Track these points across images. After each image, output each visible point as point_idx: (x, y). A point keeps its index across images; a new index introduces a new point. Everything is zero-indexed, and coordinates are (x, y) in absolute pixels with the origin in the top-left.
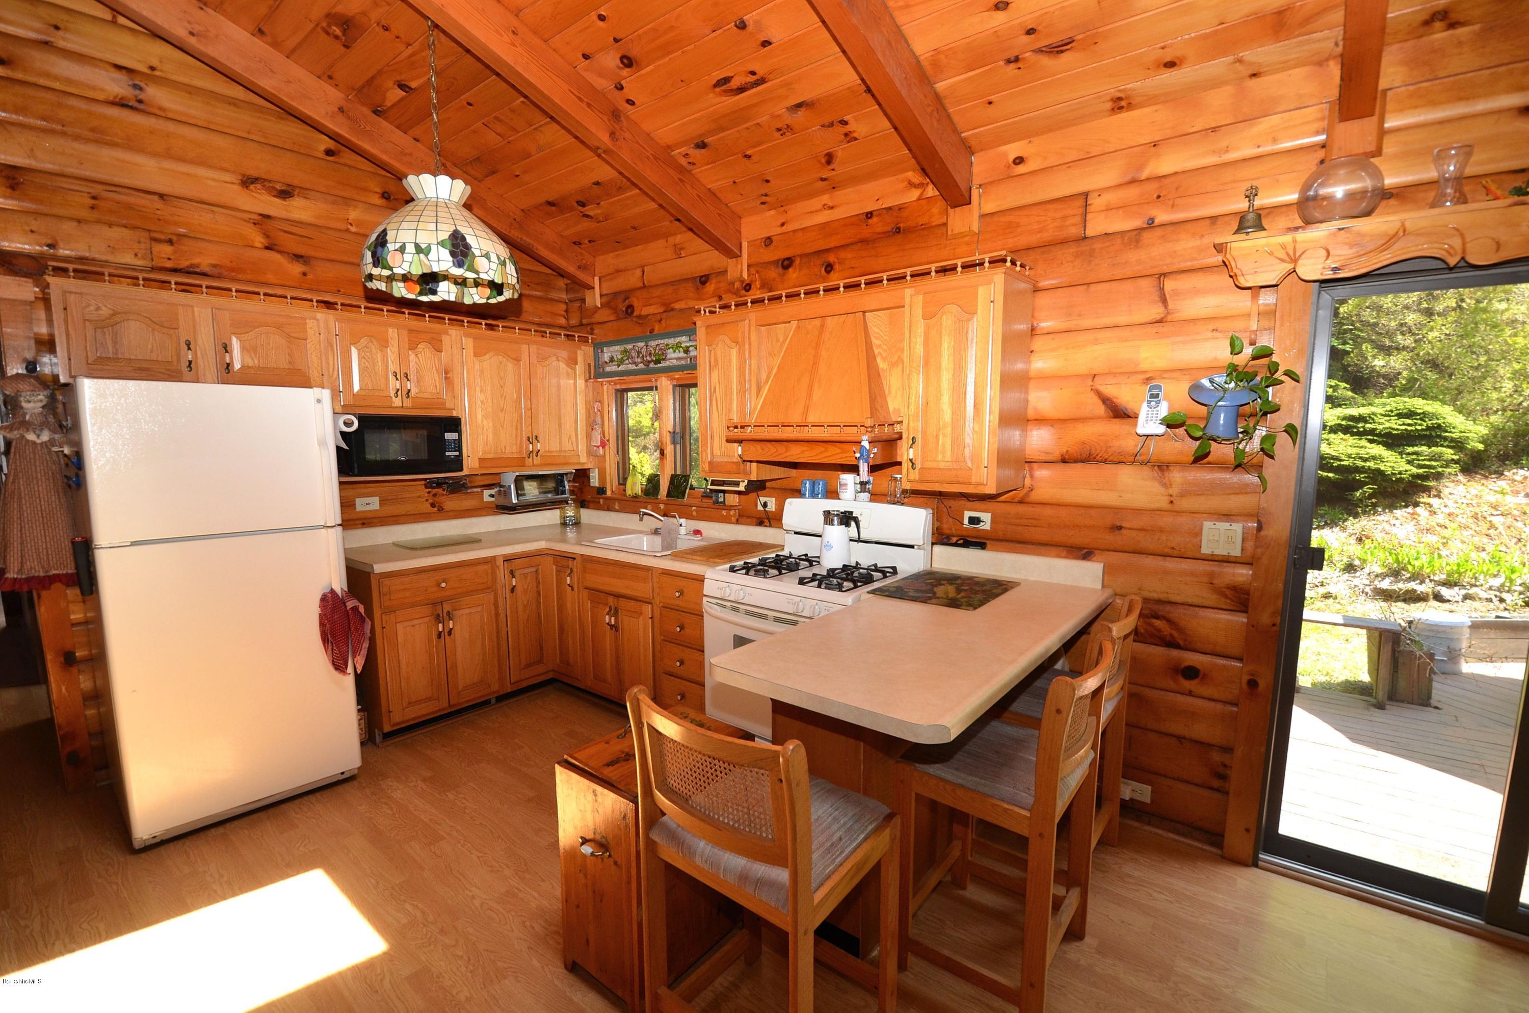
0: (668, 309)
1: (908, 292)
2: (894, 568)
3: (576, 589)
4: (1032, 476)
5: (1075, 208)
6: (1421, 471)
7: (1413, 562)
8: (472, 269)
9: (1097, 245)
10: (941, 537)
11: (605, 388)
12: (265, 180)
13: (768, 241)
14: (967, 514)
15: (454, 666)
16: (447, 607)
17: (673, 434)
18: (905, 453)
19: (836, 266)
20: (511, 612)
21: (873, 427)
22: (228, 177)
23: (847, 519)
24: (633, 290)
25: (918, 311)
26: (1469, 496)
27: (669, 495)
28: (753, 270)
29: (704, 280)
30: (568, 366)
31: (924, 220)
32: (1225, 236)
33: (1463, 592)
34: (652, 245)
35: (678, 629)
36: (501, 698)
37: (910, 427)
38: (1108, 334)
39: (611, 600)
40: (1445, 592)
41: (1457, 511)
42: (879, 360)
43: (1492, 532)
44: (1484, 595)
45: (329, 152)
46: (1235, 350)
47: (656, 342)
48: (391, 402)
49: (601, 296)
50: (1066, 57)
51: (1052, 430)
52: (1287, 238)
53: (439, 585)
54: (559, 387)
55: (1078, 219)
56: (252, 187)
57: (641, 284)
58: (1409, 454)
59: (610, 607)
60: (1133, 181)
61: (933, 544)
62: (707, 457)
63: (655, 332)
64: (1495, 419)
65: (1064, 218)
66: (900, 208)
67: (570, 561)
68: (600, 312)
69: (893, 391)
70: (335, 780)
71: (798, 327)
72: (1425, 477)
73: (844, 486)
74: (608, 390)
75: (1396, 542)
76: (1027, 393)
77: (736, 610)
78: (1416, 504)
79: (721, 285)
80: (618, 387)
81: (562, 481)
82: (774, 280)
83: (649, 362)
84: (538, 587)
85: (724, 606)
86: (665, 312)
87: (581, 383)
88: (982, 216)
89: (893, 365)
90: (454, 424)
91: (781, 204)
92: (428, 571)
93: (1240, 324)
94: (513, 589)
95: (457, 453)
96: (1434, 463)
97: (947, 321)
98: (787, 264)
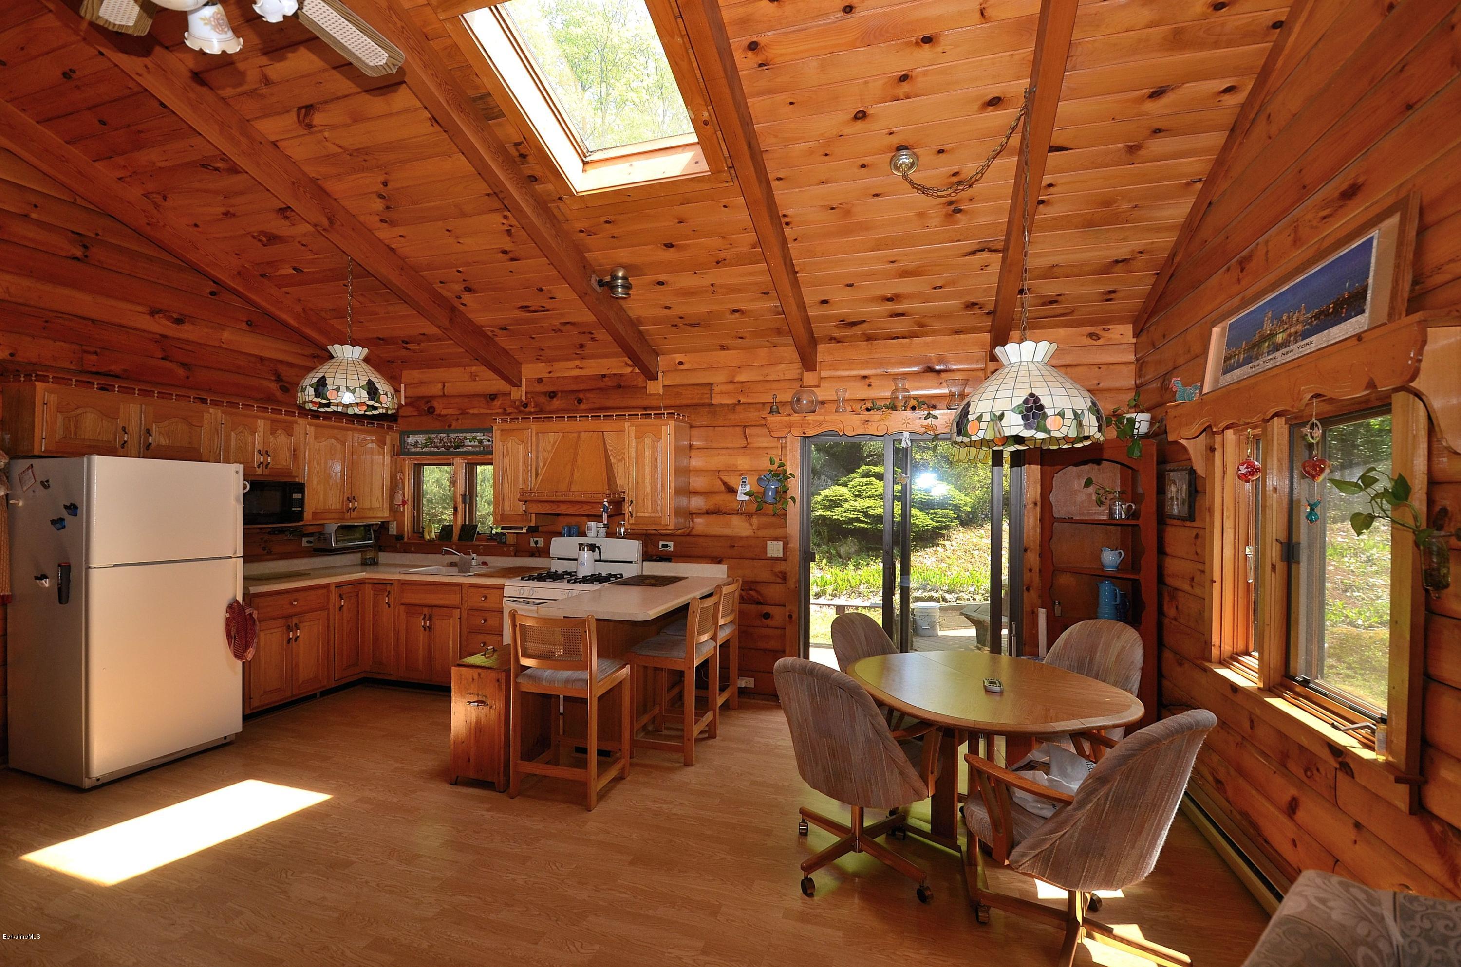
0: (464, 413)
1: (627, 425)
2: (621, 575)
3: (392, 606)
4: (693, 521)
5: (707, 390)
6: (937, 524)
7: (932, 579)
8: (378, 402)
9: (718, 409)
10: (647, 557)
11: (407, 462)
12: (166, 311)
13: (540, 380)
14: (661, 543)
15: (297, 665)
16: (295, 620)
17: (464, 496)
18: (627, 509)
19: (584, 401)
20: (339, 626)
21: (610, 495)
22: (141, 309)
23: (593, 547)
24: (434, 397)
25: (633, 434)
26: (964, 539)
27: (460, 538)
28: (529, 396)
29: (493, 397)
30: (379, 446)
31: (634, 383)
32: (765, 413)
33: (956, 596)
34: (454, 370)
35: (483, 622)
36: (326, 693)
37: (630, 495)
38: (724, 451)
39: (426, 611)
40: (948, 596)
41: (957, 548)
42: (611, 458)
43: (972, 560)
44: (966, 597)
45: (213, 293)
46: (772, 462)
47: (456, 435)
48: (256, 471)
49: (405, 397)
50: (696, 328)
51: (702, 498)
52: (787, 418)
53: (291, 604)
54: (372, 461)
55: (708, 396)
56: (157, 316)
57: (441, 393)
58: (932, 514)
59: (425, 615)
60: (731, 382)
61: (643, 561)
62: (499, 511)
63: (453, 427)
64: (978, 492)
65: (703, 394)
66: (621, 375)
67: (388, 586)
68: (404, 408)
69: (620, 475)
70: (220, 743)
71: (563, 436)
72: (941, 528)
73: (589, 529)
74: (408, 464)
75: (925, 568)
76: (689, 478)
77: (527, 603)
78: (938, 545)
79: (506, 402)
80: (416, 462)
81: (369, 530)
82: (544, 403)
83: (450, 447)
84: (358, 607)
85: (519, 602)
86: (461, 414)
87: (387, 459)
88: (664, 386)
89: (620, 461)
90: (300, 488)
91: (550, 361)
92: (283, 593)
93: (774, 452)
94: (341, 607)
95: (300, 509)
96: (944, 520)
97: (648, 441)
98: (552, 395)
